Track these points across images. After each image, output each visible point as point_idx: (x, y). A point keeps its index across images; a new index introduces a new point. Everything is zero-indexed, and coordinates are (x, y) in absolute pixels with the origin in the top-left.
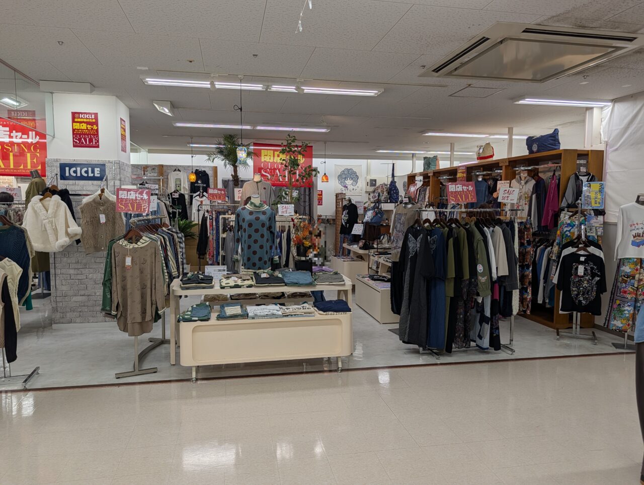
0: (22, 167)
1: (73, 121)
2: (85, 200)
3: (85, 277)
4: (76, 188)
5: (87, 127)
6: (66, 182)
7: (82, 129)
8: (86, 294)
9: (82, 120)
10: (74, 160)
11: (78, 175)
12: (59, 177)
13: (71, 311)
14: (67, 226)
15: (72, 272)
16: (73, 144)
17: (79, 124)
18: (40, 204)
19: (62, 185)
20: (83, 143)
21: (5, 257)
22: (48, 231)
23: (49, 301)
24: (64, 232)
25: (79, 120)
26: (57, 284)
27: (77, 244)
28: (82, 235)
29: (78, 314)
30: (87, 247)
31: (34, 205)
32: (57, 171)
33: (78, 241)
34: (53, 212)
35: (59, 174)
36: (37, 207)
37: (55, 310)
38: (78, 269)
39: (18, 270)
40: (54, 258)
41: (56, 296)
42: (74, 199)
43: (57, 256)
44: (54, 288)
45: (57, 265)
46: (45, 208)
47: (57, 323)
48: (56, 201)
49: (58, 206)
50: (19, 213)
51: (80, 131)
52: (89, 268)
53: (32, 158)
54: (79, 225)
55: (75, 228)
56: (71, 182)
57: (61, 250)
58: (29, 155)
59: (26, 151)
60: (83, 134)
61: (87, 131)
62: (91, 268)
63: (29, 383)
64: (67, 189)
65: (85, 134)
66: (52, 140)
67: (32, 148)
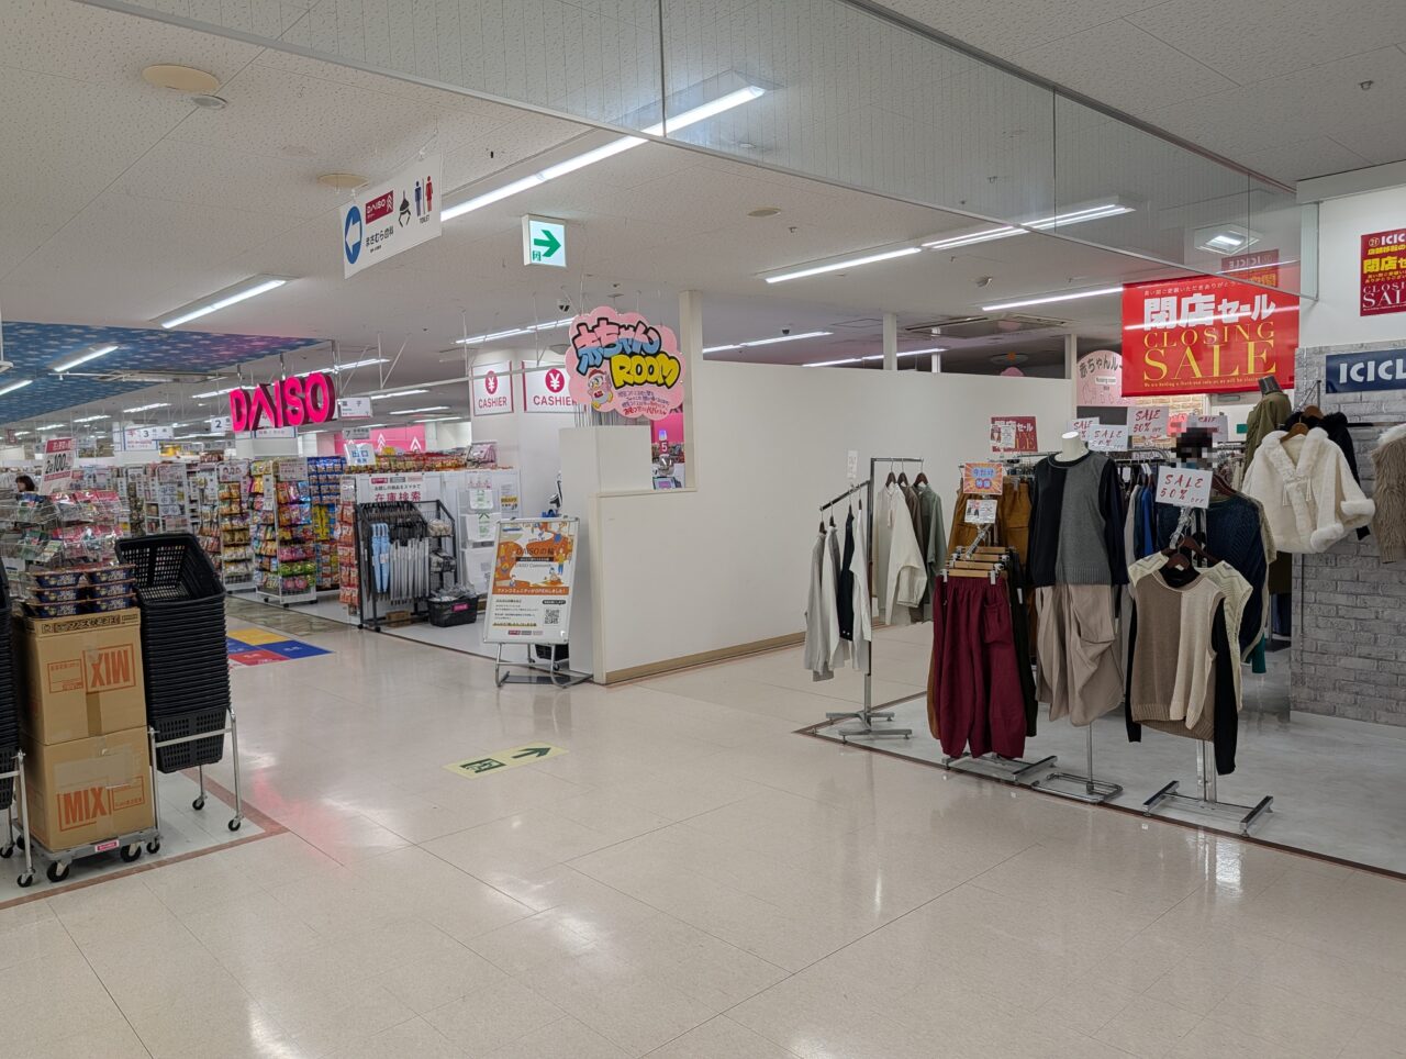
0: (1236, 373)
1: (1365, 256)
2: (1387, 436)
3: (1373, 616)
4: (1363, 409)
5: (1398, 265)
6: (1339, 397)
7: (1384, 272)
8: (1374, 654)
9: (1387, 249)
10: (1362, 345)
11: (1369, 380)
12: (1323, 388)
13: (1334, 689)
14: (1340, 496)
15: (1341, 599)
16: (1362, 309)
17: (1377, 260)
18: (1281, 450)
19: (1329, 405)
20: (1385, 303)
21: (1220, 560)
22: (1295, 508)
23: (1287, 659)
24: (1333, 509)
25: (1379, 251)
26: (1305, 623)
27: (1360, 538)
28: (1374, 517)
29: (1350, 698)
30: (1385, 545)
31: (1267, 451)
32: (1319, 375)
33: (1363, 532)
34: (1309, 466)
35: (1324, 380)
36: (1274, 455)
37: (1298, 680)
38: (1357, 595)
39: (1244, 588)
40: (1303, 566)
41: (1302, 651)
42: (1356, 434)
43: (1309, 562)
44: (1299, 631)
45: (1307, 583)
46: (1291, 458)
47: (1301, 710)
48: (1316, 441)
49: (1321, 451)
50: (1226, 468)
51: (1380, 275)
52: (1384, 596)
53: (1257, 352)
54: (1368, 495)
55: (1358, 502)
56: (1351, 396)
57: (1324, 549)
58: (1251, 345)
59: (1247, 337)
60: (1386, 282)
61: (1396, 273)
62: (1388, 596)
63: (1253, 826)
64: (1342, 411)
65: (1391, 282)
66: (1313, 305)
67: (1259, 329)
